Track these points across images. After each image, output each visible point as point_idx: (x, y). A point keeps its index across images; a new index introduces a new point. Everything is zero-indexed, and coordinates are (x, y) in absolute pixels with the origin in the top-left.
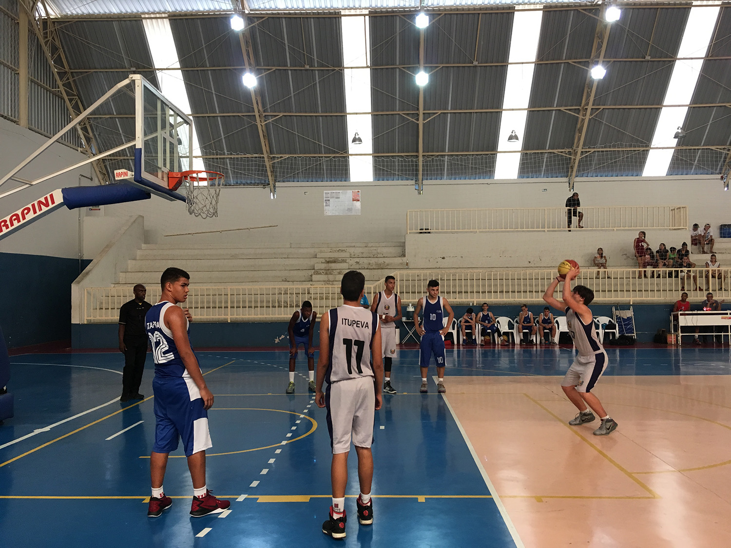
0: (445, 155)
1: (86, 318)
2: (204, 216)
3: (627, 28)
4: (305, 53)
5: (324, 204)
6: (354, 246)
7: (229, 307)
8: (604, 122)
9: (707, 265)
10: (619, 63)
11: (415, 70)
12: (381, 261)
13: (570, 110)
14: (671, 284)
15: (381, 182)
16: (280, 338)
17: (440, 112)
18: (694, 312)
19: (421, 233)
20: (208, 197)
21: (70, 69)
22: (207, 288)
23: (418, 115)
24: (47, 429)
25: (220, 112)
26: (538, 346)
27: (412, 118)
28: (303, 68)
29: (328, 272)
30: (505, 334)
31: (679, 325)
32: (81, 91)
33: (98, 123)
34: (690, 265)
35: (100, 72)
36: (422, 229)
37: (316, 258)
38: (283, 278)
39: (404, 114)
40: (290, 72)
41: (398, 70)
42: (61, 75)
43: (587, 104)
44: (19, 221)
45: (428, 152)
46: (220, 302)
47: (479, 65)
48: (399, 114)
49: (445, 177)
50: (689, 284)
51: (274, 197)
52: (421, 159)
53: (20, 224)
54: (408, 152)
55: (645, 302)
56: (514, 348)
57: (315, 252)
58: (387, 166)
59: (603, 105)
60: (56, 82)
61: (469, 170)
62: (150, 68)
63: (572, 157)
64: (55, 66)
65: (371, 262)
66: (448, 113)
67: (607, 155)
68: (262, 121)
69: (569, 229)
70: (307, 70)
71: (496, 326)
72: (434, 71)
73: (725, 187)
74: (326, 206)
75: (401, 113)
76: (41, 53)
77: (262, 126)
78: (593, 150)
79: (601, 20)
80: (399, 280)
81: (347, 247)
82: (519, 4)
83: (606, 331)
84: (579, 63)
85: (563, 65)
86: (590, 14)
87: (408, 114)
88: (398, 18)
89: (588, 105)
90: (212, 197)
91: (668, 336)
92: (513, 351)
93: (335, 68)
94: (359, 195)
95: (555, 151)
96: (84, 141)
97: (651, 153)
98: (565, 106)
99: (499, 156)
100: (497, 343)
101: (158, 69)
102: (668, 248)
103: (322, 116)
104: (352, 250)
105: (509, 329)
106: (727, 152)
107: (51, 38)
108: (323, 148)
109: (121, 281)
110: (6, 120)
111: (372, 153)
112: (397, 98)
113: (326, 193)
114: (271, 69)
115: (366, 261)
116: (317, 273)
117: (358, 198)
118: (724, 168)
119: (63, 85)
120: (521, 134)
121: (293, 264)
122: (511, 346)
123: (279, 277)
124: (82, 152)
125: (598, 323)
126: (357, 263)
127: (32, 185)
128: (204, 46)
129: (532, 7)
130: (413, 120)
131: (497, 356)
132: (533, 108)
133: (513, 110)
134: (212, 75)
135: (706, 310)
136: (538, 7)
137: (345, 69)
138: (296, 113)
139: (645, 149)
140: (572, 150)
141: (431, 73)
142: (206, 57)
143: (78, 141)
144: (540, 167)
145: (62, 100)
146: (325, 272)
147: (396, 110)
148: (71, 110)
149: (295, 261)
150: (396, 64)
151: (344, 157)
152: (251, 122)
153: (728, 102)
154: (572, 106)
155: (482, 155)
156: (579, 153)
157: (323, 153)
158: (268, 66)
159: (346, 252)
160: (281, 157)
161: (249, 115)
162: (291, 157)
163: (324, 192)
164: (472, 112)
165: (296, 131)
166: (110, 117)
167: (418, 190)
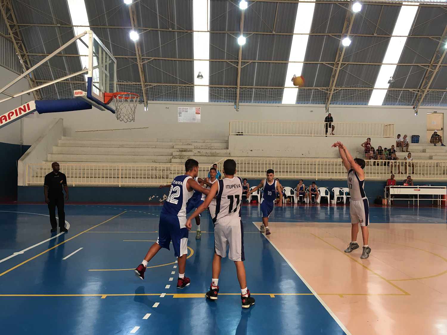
0: (253, 88)
1: (27, 182)
2: (126, 121)
3: (364, 16)
4: (169, 21)
6: (197, 142)
7: (120, 178)
8: (348, 72)
9: (405, 159)
10: (358, 37)
11: (237, 35)
12: (214, 151)
13: (328, 64)
14: (385, 170)
15: (213, 103)
16: (152, 198)
17: (251, 61)
18: (398, 186)
19: (237, 135)
21: (17, 23)
23: (238, 63)
24: (22, 252)
26: (308, 205)
28: (168, 30)
29: (181, 157)
30: (289, 197)
31: (389, 194)
32: (23, 37)
33: (34, 58)
34: (395, 159)
35: (37, 26)
36: (239, 133)
37: (174, 148)
38: (153, 161)
39: (229, 61)
40: (159, 32)
41: (226, 34)
42: (12, 27)
44: (6, 120)
45: (243, 86)
46: (114, 174)
47: (276, 34)
49: (252, 102)
50: (395, 170)
51: (147, 110)
52: (238, 90)
53: (7, 122)
54: (231, 85)
55: (370, 179)
56: (294, 205)
57: (172, 144)
58: (218, 93)
59: (347, 62)
60: (8, 31)
61: (267, 98)
62: (70, 25)
63: (328, 92)
64: (7, 21)
65: (207, 152)
66: (256, 62)
67: (349, 92)
68: (141, 62)
69: (326, 135)
70: (171, 31)
71: (283, 192)
72: (249, 36)
73: (415, 113)
74: (179, 116)
75: (227, 61)
77: (141, 65)
78: (340, 89)
79: (350, 10)
81: (192, 142)
83: (347, 196)
84: (335, 36)
85: (325, 36)
86: (343, 7)
87: (231, 62)
88: (228, 2)
89: (339, 61)
91: (383, 200)
92: (293, 207)
93: (188, 31)
94: (200, 110)
95: (319, 88)
96: (24, 70)
97: (374, 91)
98: (326, 61)
99: (285, 90)
100: (284, 202)
101: (75, 26)
102: (383, 149)
103: (178, 60)
104: (196, 144)
105: (291, 194)
106: (417, 93)
107: (6, 3)
108: (178, 80)
109: (49, 159)
111: (208, 85)
112: (226, 51)
113: (179, 109)
114: (148, 30)
115: (204, 151)
116: (174, 157)
117: (199, 112)
118: (415, 102)
119: (13, 33)
121: (159, 152)
122: (292, 205)
123: (150, 159)
125: (343, 191)
126: (198, 152)
127: (14, 97)
128: (105, 13)
129: (309, 0)
130: (235, 65)
131: (283, 210)
132: (307, 61)
133: (295, 62)
134: (109, 31)
135: (406, 185)
136: (313, 0)
137: (194, 32)
138: (162, 58)
139: (371, 89)
140: (328, 88)
141: (246, 38)
142: (106, 20)
143: (21, 69)
144: (309, 98)
145: (12, 43)
146: (179, 157)
147: (224, 59)
148: (17, 50)
149: (160, 150)
150: (225, 31)
151: (191, 86)
152: (134, 62)
153: (419, 63)
154: (330, 61)
155: (275, 89)
156: (333, 90)
157: (178, 83)
158: (146, 27)
159: (192, 145)
160: (152, 85)
161: (132, 58)
162: (157, 86)
163: (178, 107)
164: (270, 62)
165: (162, 69)
166: (42, 55)
167: (236, 109)
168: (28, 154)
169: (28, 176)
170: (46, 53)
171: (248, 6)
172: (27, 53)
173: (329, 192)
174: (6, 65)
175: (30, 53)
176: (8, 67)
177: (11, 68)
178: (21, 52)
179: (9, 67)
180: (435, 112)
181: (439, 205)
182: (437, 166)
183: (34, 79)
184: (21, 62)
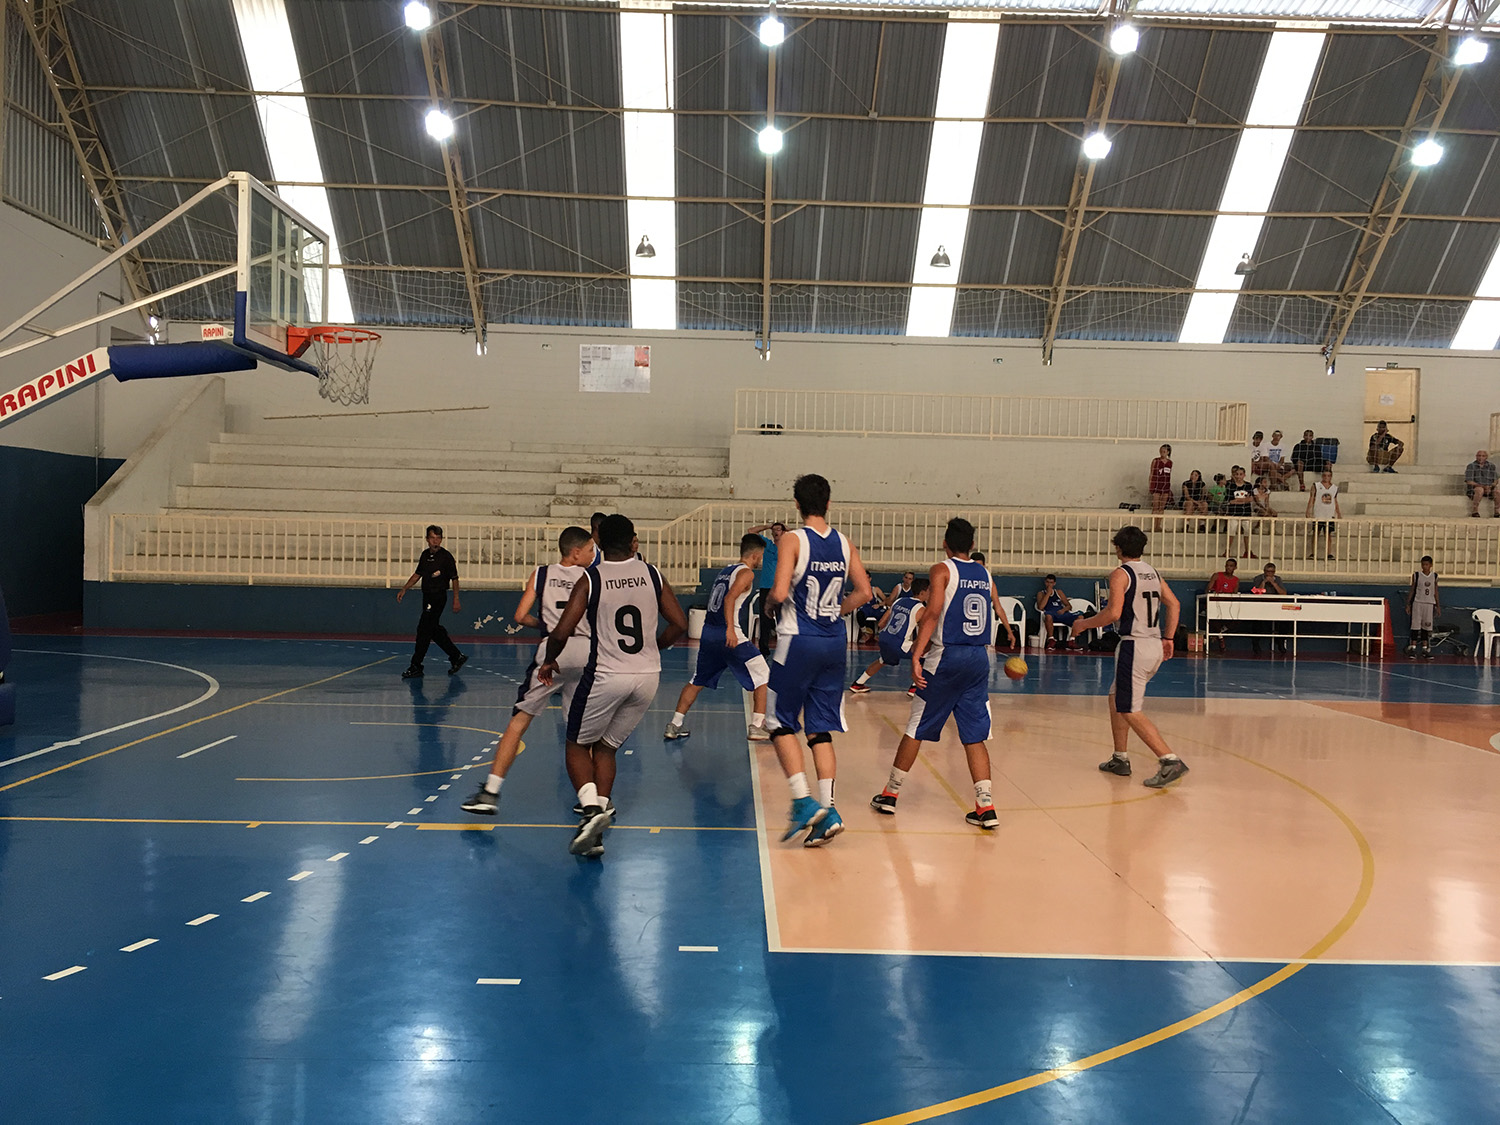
0: (814, 286)
1: (112, 571)
2: (346, 402)
3: (1155, 65)
4: (549, 78)
6: (634, 454)
7: (389, 560)
8: (1110, 238)
10: (1139, 129)
11: (758, 121)
12: (683, 482)
13: (1048, 212)
15: (691, 333)
16: (485, 621)
17: (805, 203)
18: (1234, 596)
19: (763, 433)
20: (354, 371)
21: (86, 84)
22: (347, 521)
23: (764, 207)
24: (76, 742)
25: (379, 183)
27: (753, 213)
28: (545, 107)
29: (580, 500)
31: (1206, 618)
32: (104, 127)
33: (137, 191)
35: (145, 92)
36: (763, 426)
37: (560, 472)
38: (496, 510)
39: (736, 203)
40: (518, 111)
41: (726, 119)
42: (68, 95)
43: (1078, 203)
44: (34, 398)
45: (782, 278)
46: (372, 550)
47: (880, 118)
48: (727, 203)
49: (813, 330)
51: (483, 349)
52: (767, 295)
53: (36, 402)
54: (744, 277)
57: (557, 461)
58: (705, 302)
59: (1107, 206)
60: (56, 108)
61: (859, 315)
62: (244, 91)
63: (1052, 302)
64: (55, 78)
65: (664, 485)
66: (820, 206)
67: (1114, 300)
68: (462, 203)
69: (1034, 436)
70: (552, 109)
72: (795, 126)
73: (1327, 369)
74: (584, 373)
75: (731, 201)
76: (28, 48)
77: (462, 213)
78: (1088, 289)
79: (1104, 48)
80: (710, 520)
81: (620, 454)
82: (956, 9)
84: (1065, 124)
85: (1035, 127)
86: (1086, 37)
87: (743, 205)
88: (728, 21)
89: (1079, 205)
90: (359, 371)
91: (1191, 638)
93: (606, 109)
94: (647, 354)
95: (1020, 288)
96: (107, 227)
97: (1197, 300)
98: (1039, 204)
99: (916, 294)
101: (260, 93)
102: (1206, 478)
103: (579, 199)
104: (629, 460)
106: (1334, 304)
107: (49, 23)
108: (580, 261)
109: (180, 503)
111: (674, 275)
112: (725, 172)
113: (583, 348)
114: (483, 104)
115: (654, 482)
116: (560, 501)
117: (646, 360)
118: (1328, 334)
119: (71, 116)
120: (956, 253)
121: (516, 484)
123: (487, 506)
124: (103, 248)
126: (636, 484)
127: (55, 337)
128: (351, 53)
129: (980, 15)
130: (754, 216)
132: (980, 205)
133: (942, 206)
134: (365, 110)
135: (1257, 594)
136: (992, 15)
137: (625, 113)
138: (529, 190)
139: (1183, 290)
140: (1050, 289)
141: (788, 130)
142: (356, 75)
143: (96, 225)
144: (992, 319)
145: (68, 144)
146: (574, 500)
147: (721, 196)
148: (85, 164)
149: (519, 478)
150: (722, 109)
151: (621, 280)
152: (441, 205)
153: (1337, 211)
154: (1051, 204)
156: (1062, 294)
157: (581, 270)
158: (477, 97)
159: (617, 463)
160: (499, 275)
161: (436, 191)
162: (516, 276)
163: (581, 346)
164: (864, 208)
165: (529, 226)
166: (162, 182)
167: (761, 350)
168: (115, 486)
169: (114, 552)
170: (171, 175)
171: (786, 34)
172: (115, 174)
173: (1024, 612)
174: (49, 214)
175: (123, 174)
176: (55, 220)
177: (65, 221)
178: (95, 173)
180: (1390, 366)
181: (1365, 654)
182: (1376, 535)
183: (136, 255)
184: (98, 201)
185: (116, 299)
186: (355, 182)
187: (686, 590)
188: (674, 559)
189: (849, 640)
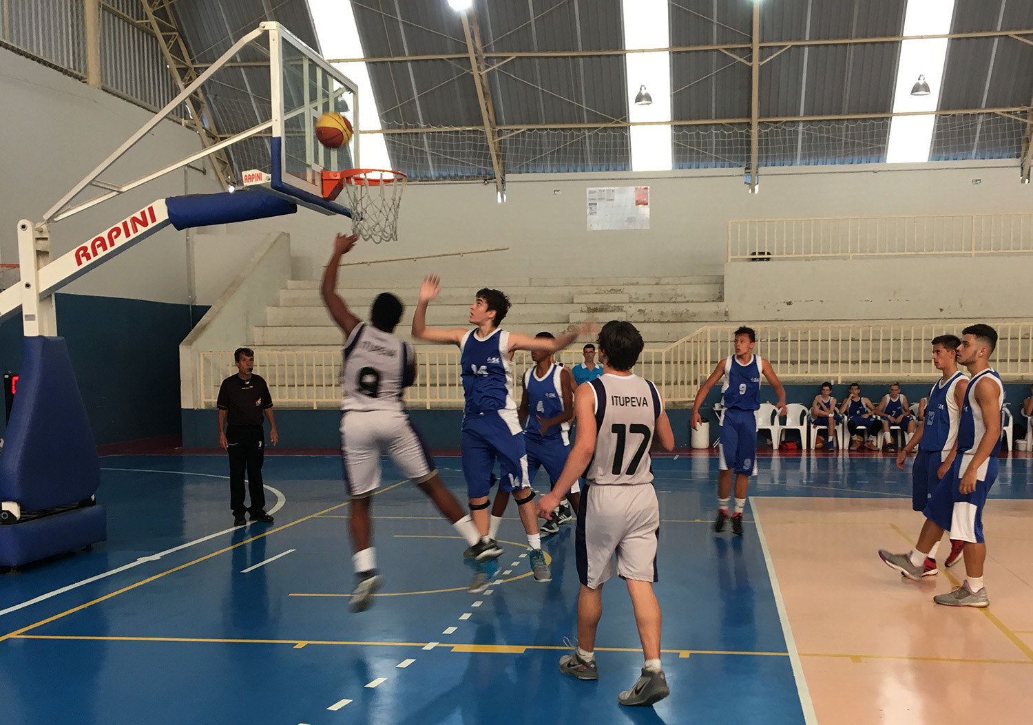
0: (798, 121)
5: (588, 211)
6: (637, 284)
12: (682, 308)
15: (686, 172)
17: (790, 44)
19: (754, 260)
23: (751, 50)
25: (410, 55)
27: (741, 57)
32: (183, 23)
36: (754, 254)
37: (572, 303)
39: (726, 49)
45: (769, 116)
48: (717, 50)
49: (799, 161)
51: (503, 199)
52: (755, 130)
54: (733, 118)
57: (569, 293)
58: (698, 145)
60: (142, 8)
61: (840, 149)
65: (665, 311)
66: (804, 46)
68: (482, 67)
74: (591, 214)
75: (720, 47)
77: (481, 76)
80: (709, 341)
81: (624, 284)
87: (732, 50)
94: (647, 194)
95: (998, 111)
96: (189, 108)
98: (1017, 29)
103: (583, 57)
104: (633, 290)
108: (585, 113)
109: (255, 341)
110: (66, 76)
111: (669, 120)
112: (715, 21)
113: (591, 192)
115: (656, 308)
117: (645, 199)
119: (155, 13)
120: (935, 81)
121: (534, 314)
124: (187, 127)
126: (640, 311)
130: (742, 60)
132: (958, 33)
133: (922, 37)
138: (539, 51)
144: (970, 141)
145: (154, 39)
147: (712, 44)
148: (168, 56)
149: (537, 309)
151: (622, 128)
152: (464, 71)
155: (865, 120)
157: (586, 121)
159: (622, 293)
160: (513, 131)
161: (458, 58)
162: (529, 130)
163: (588, 189)
164: (847, 44)
165: (539, 83)
166: (231, 67)
167: (750, 184)
168: (204, 328)
169: (205, 384)
172: (193, 62)
174: (142, 99)
175: (200, 63)
178: (177, 62)
179: (150, 103)
183: (214, 132)
185: (199, 170)
186: (390, 56)
187: (688, 405)
188: (676, 377)
189: (841, 447)
